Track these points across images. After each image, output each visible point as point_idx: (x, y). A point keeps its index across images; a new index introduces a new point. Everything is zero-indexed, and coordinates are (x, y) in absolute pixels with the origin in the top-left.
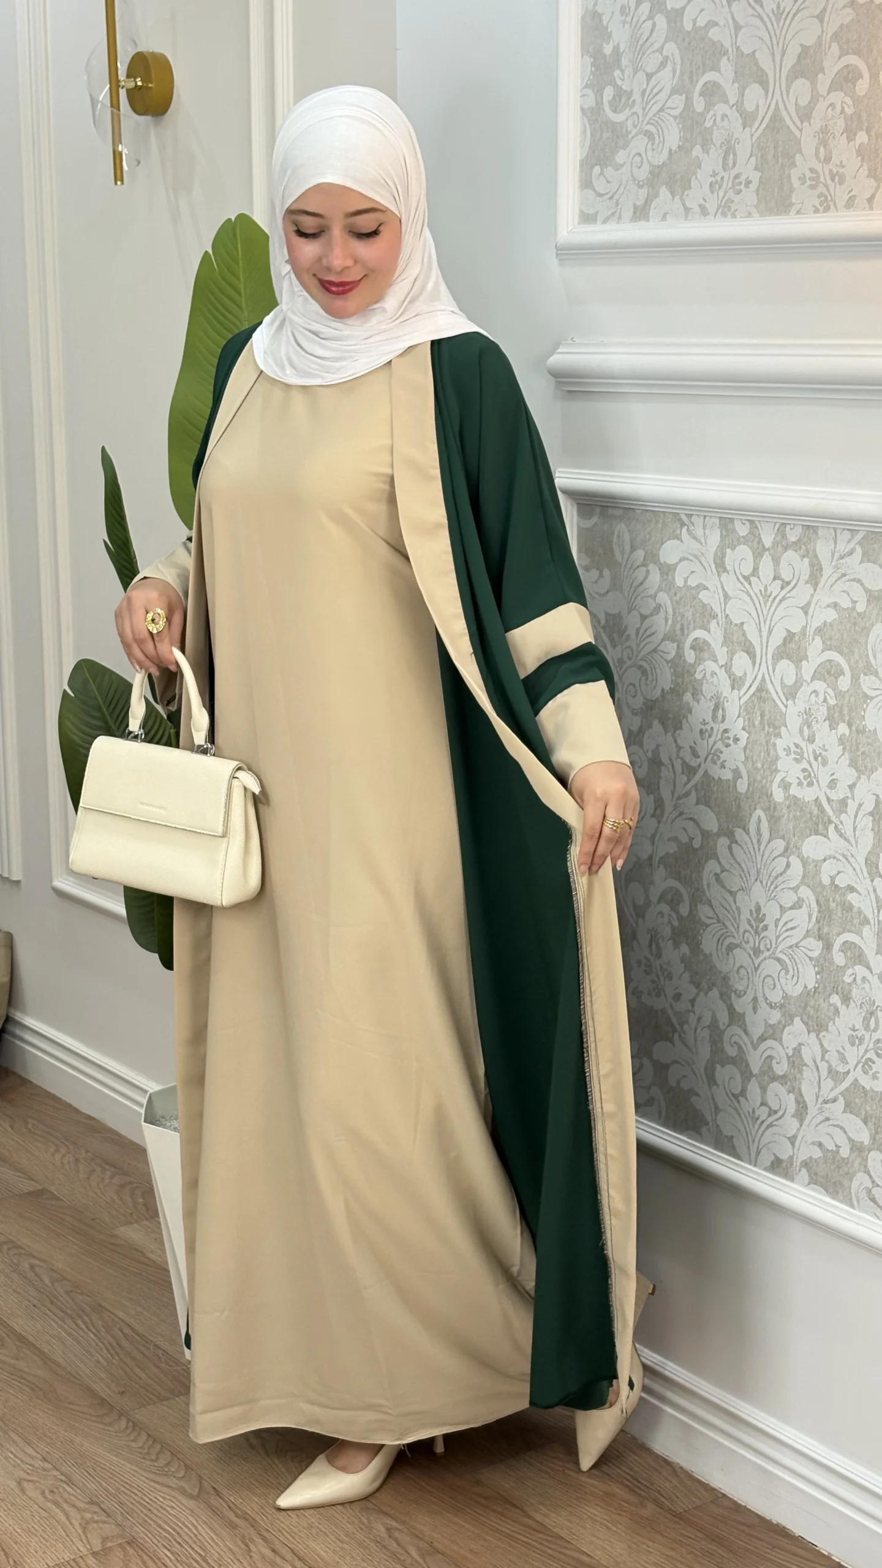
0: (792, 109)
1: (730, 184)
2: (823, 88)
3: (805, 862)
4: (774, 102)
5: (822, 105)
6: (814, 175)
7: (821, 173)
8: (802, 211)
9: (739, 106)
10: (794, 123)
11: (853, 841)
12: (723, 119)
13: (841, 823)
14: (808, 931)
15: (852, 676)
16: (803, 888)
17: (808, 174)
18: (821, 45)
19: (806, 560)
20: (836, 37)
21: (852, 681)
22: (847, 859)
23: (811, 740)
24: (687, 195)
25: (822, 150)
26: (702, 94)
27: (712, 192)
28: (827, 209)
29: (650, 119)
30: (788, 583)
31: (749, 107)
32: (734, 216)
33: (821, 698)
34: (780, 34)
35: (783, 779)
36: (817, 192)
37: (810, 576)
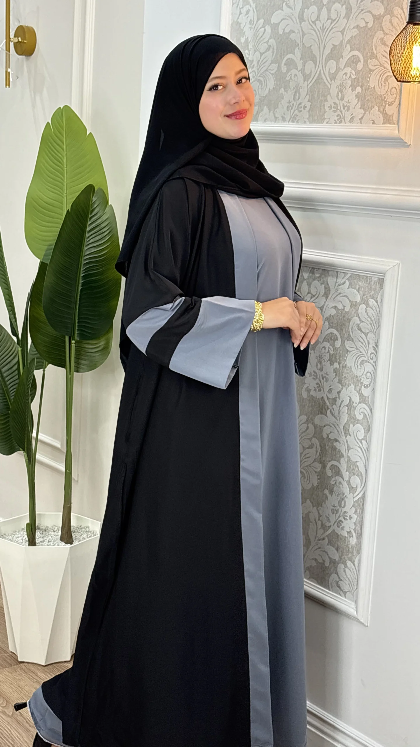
0: (327, 75)
1: (296, 108)
2: (342, 65)
3: (315, 426)
4: (319, 70)
5: (341, 73)
6: (336, 106)
7: (339, 106)
8: (329, 122)
9: (303, 71)
10: (327, 80)
11: (338, 418)
12: (294, 77)
13: (333, 409)
14: (315, 459)
15: (342, 341)
16: (314, 439)
17: (333, 105)
18: (342, 45)
19: (323, 285)
20: (349, 42)
21: (341, 343)
22: (335, 426)
23: (321, 370)
24: (277, 111)
25: (340, 94)
26: (285, 64)
27: (288, 111)
28: (341, 122)
29: (261, 74)
30: (314, 296)
31: (308, 72)
32: (297, 122)
33: (327, 351)
34: (323, 39)
35: (308, 387)
36: (336, 114)
37: (324, 293)
